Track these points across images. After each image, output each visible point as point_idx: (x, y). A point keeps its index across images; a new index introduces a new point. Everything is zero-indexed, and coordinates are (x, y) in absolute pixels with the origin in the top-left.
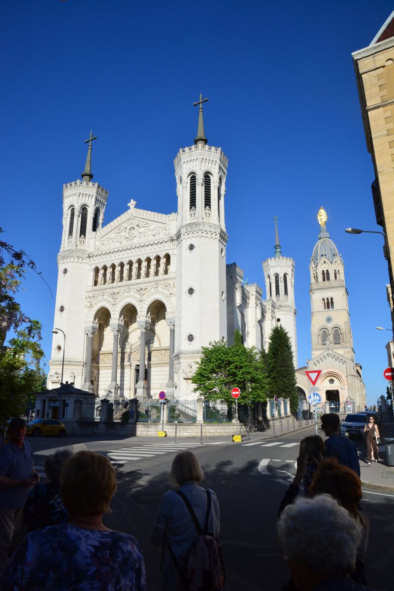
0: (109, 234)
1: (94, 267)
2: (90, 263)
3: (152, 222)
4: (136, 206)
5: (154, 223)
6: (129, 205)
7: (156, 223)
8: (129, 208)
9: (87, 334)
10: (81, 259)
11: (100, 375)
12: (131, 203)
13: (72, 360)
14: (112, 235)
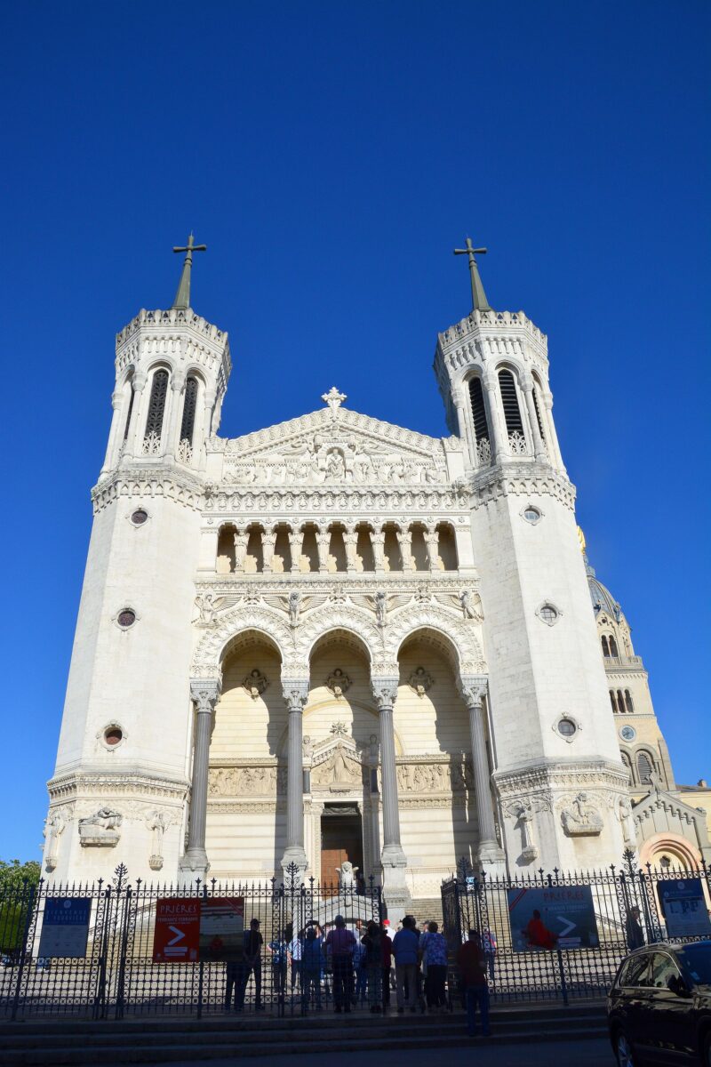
0: (264, 452)
1: (218, 522)
2: (209, 511)
3: (391, 447)
4: (344, 404)
5: (396, 449)
6: (325, 397)
7: (402, 451)
8: (325, 404)
9: (195, 703)
10: (188, 494)
11: (207, 830)
12: (330, 395)
13: (159, 775)
14: (274, 457)
